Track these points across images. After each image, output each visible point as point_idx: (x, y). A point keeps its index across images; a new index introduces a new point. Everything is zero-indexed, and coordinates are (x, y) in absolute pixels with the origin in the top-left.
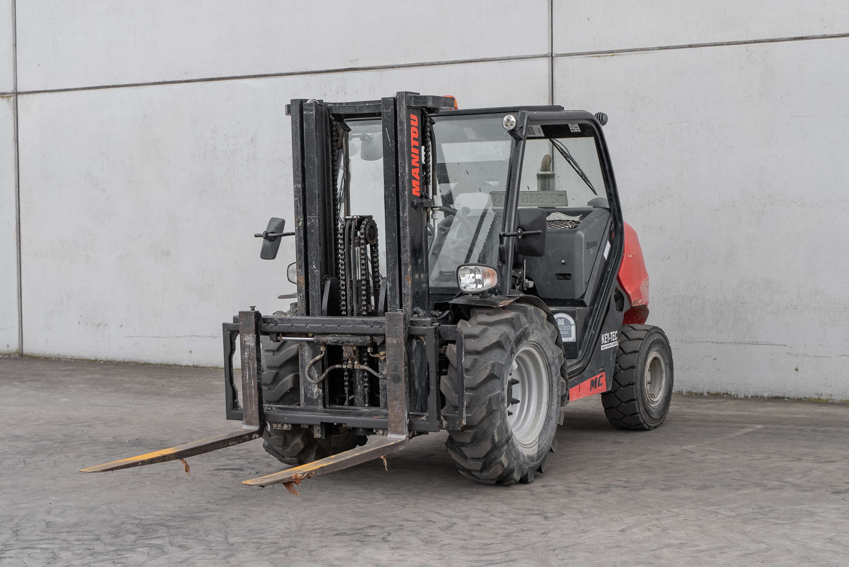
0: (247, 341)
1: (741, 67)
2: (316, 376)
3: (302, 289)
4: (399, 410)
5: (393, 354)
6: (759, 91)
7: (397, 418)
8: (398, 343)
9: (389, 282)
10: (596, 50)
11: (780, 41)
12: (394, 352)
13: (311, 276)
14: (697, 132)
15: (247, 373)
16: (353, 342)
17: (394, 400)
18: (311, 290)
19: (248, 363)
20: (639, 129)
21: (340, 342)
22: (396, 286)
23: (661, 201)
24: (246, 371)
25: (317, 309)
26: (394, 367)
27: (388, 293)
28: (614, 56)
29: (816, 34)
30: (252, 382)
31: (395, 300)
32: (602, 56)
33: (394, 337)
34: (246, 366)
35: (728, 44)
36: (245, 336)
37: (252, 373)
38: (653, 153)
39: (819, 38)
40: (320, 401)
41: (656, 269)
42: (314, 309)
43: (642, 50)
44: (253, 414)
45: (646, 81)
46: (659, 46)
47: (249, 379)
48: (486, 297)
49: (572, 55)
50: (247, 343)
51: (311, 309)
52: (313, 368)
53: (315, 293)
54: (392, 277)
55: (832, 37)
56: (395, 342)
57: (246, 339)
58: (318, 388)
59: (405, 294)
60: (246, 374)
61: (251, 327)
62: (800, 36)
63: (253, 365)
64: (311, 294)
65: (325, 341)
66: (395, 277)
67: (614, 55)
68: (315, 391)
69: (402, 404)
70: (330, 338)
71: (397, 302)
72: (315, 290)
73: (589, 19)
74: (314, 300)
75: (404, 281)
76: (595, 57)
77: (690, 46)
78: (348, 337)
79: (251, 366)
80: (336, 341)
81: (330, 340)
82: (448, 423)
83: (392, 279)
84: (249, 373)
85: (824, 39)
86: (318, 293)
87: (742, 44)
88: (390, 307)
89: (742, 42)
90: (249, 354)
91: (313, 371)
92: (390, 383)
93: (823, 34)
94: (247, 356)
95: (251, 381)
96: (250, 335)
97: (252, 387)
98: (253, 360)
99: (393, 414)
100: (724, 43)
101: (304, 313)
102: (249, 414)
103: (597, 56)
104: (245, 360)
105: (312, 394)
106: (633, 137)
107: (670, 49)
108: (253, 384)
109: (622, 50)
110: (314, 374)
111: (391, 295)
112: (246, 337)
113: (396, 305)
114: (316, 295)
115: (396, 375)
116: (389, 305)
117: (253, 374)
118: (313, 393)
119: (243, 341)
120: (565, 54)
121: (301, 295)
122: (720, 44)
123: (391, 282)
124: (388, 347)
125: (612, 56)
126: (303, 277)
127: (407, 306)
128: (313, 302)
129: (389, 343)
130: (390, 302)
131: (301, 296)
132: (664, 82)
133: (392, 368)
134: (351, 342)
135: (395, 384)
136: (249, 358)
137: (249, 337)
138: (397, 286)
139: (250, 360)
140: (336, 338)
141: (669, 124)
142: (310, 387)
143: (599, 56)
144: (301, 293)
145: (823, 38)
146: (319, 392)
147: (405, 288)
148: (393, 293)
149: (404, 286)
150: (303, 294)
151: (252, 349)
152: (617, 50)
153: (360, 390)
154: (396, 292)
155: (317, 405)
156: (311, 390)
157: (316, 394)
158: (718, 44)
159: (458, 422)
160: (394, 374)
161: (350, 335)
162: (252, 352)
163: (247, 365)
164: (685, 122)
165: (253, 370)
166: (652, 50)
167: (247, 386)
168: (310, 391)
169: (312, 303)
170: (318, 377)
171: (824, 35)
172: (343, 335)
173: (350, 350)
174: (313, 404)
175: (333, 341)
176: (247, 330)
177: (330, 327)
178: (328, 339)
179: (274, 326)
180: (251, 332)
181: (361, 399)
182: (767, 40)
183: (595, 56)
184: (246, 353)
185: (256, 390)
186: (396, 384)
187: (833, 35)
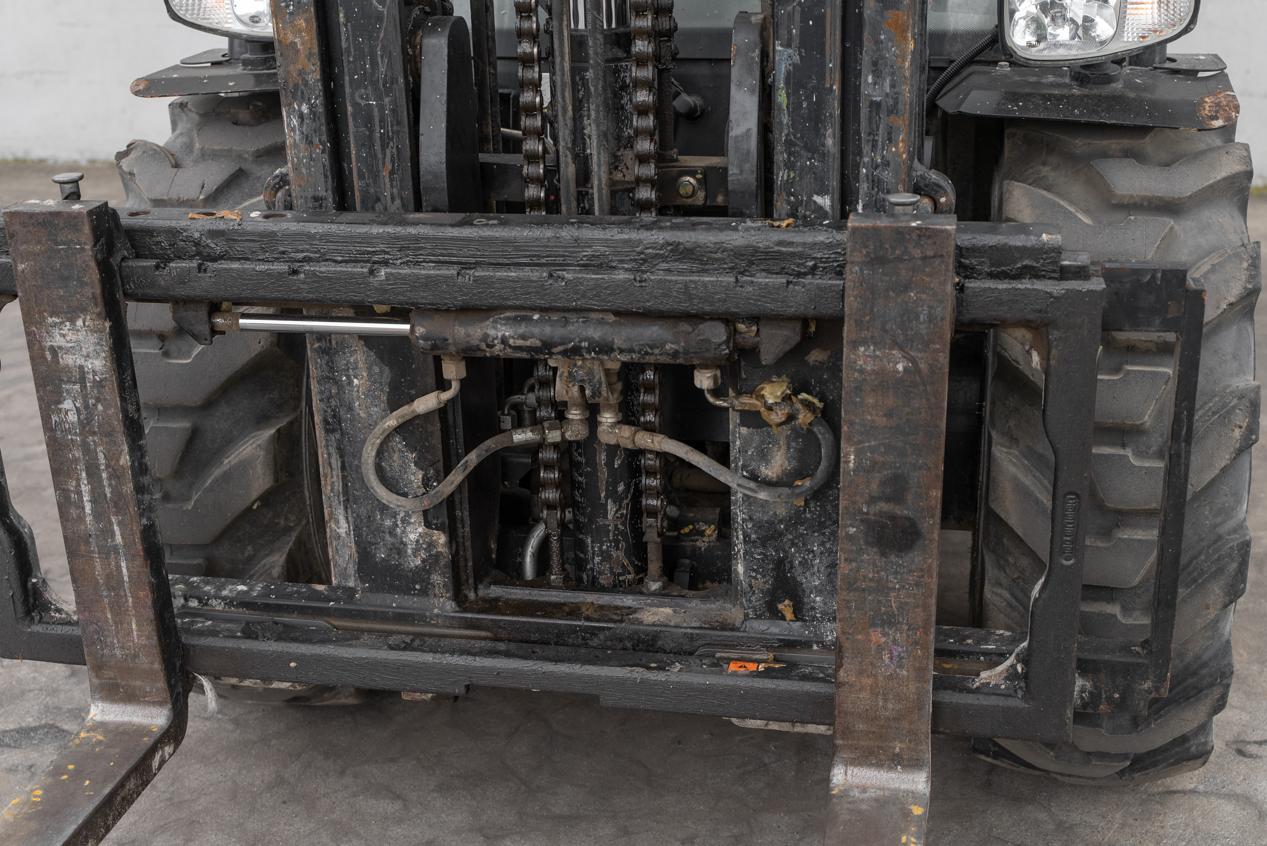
0: (68, 351)
2: (416, 476)
3: (306, 83)
4: (901, 667)
5: (881, 421)
7: (886, 700)
8: (918, 371)
9: (788, 45)
12: (889, 414)
13: (348, 20)
15: (85, 489)
16: (631, 351)
17: (873, 625)
18: (356, 85)
19: (85, 446)
21: (560, 348)
22: (823, 65)
24: (78, 480)
25: (392, 173)
26: (883, 484)
27: (781, 98)
30: (116, 528)
31: (819, 134)
33: (895, 344)
34: (76, 460)
36: (54, 325)
37: (108, 491)
40: (436, 578)
42: (375, 176)
44: (136, 656)
47: (97, 515)
48: (1108, 79)
50: (68, 360)
51: (361, 176)
52: (398, 443)
53: (379, 98)
54: (804, 21)
56: (900, 367)
57: (58, 341)
58: (428, 525)
59: (875, 106)
60: (79, 493)
61: (82, 284)
63: (112, 458)
64: (355, 105)
65: (475, 342)
66: (820, 20)
68: (412, 537)
69: (916, 643)
70: (504, 331)
71: (830, 142)
72: (375, 83)
74: (371, 131)
75: (878, 42)
78: (601, 322)
79: (102, 461)
80: (538, 343)
81: (504, 341)
82: (1095, 687)
83: (804, 30)
84: (92, 492)
86: (394, 102)
88: (790, 166)
90: (86, 406)
91: (396, 457)
92: (860, 551)
94: (72, 417)
95: (111, 523)
96: (79, 323)
97: (115, 548)
98: (109, 435)
99: (867, 681)
101: (321, 192)
102: (113, 656)
104: (69, 431)
105: (399, 549)
108: (119, 539)
110: (404, 468)
111: (794, 108)
112: (56, 332)
113: (823, 156)
114: (381, 108)
115: (893, 518)
116: (780, 156)
117: (116, 492)
118: (405, 545)
119: (42, 349)
121: (305, 109)
123: (796, 42)
124: (858, 389)
126: (307, 21)
127: (886, 164)
128: (367, 142)
129: (862, 371)
130: (789, 144)
131: (301, 116)
133: (874, 486)
134: (621, 351)
135: (883, 554)
136: (85, 424)
137: (74, 329)
138: (833, 64)
139: (94, 433)
140: (536, 330)
142: (388, 523)
144: (303, 99)
146: (431, 545)
147: (877, 74)
148: (809, 98)
149: (875, 64)
150: (311, 107)
151: (99, 385)
153: (616, 518)
154: (823, 92)
155: (424, 592)
156: (392, 533)
157: (416, 552)
159: (1147, 685)
160: (881, 514)
161: (611, 318)
162: (98, 400)
163: (78, 454)
165: (116, 475)
167: (87, 543)
168: (388, 537)
169: (360, 146)
170: (426, 482)
172: (572, 317)
173: (590, 373)
174: (407, 590)
175: (520, 342)
176: (61, 298)
177: (501, 280)
178: (492, 332)
179: (195, 272)
180: (84, 310)
181: (621, 554)
184: (68, 404)
185: (139, 561)
186: (893, 558)
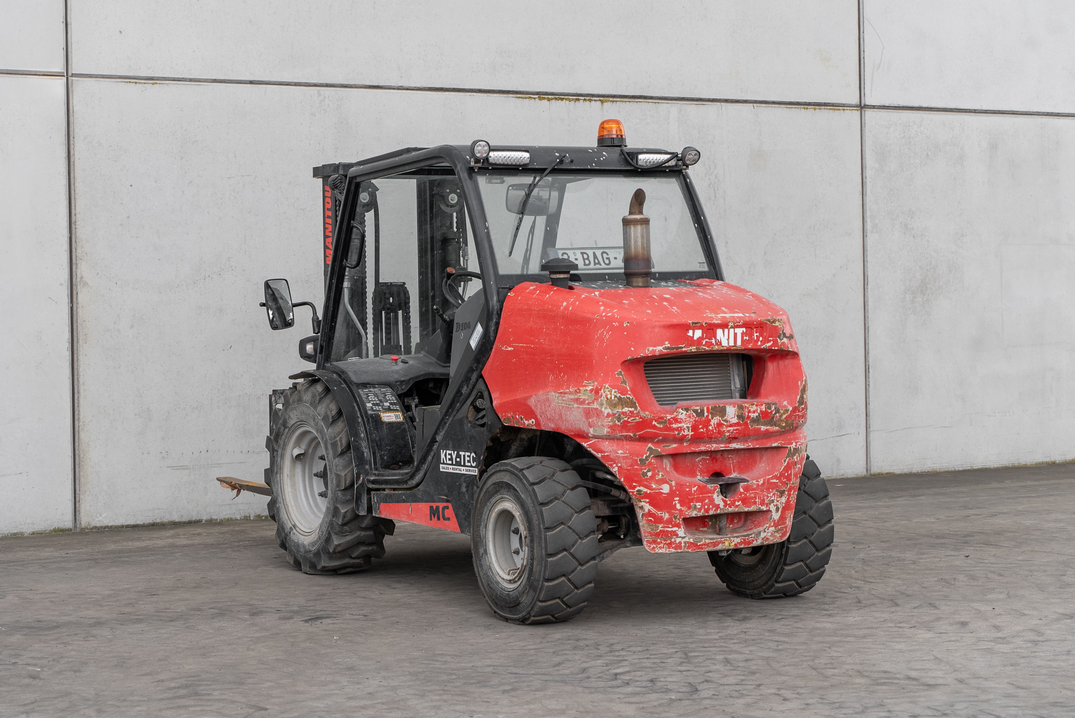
1: (312, 114)
6: (333, 145)
10: (131, 74)
11: (353, 88)
14: (262, 189)
20: (191, 182)
23: (220, 274)
28: (155, 85)
29: (393, 84)
32: (140, 83)
35: (296, 84)
38: (208, 213)
39: (394, 89)
41: (215, 362)
43: (191, 80)
45: (199, 121)
46: (214, 78)
49: (96, 77)
55: (407, 89)
62: (376, 84)
67: (156, 83)
73: (121, 32)
76: (131, 84)
77: (251, 82)
85: (400, 91)
87: (312, 86)
89: (312, 84)
93: (400, 84)
100: (292, 84)
103: (133, 82)
106: (183, 192)
107: (227, 83)
109: (165, 78)
120: (87, 75)
122: (286, 83)
125: (153, 84)
132: (221, 124)
141: (229, 178)
143: (136, 83)
145: (398, 89)
152: (159, 77)
158: (284, 83)
164: (248, 176)
166: (204, 82)
171: (401, 86)
182: (340, 84)
183: (130, 82)
187: (410, 87)
